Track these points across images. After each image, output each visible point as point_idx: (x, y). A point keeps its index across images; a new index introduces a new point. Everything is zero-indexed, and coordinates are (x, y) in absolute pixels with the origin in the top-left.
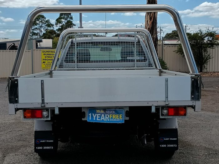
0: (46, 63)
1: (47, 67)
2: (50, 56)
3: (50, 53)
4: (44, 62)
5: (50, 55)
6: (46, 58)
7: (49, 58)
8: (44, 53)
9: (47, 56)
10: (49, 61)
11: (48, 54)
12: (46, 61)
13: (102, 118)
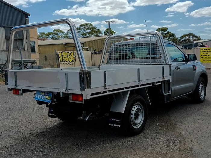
0: (204, 58)
1: (205, 61)
2: (207, 53)
3: (207, 50)
4: (202, 58)
5: (207, 51)
6: (204, 55)
7: (207, 55)
8: (203, 50)
9: (205, 52)
10: (207, 56)
11: (206, 51)
12: (204, 57)
13: (42, 98)
